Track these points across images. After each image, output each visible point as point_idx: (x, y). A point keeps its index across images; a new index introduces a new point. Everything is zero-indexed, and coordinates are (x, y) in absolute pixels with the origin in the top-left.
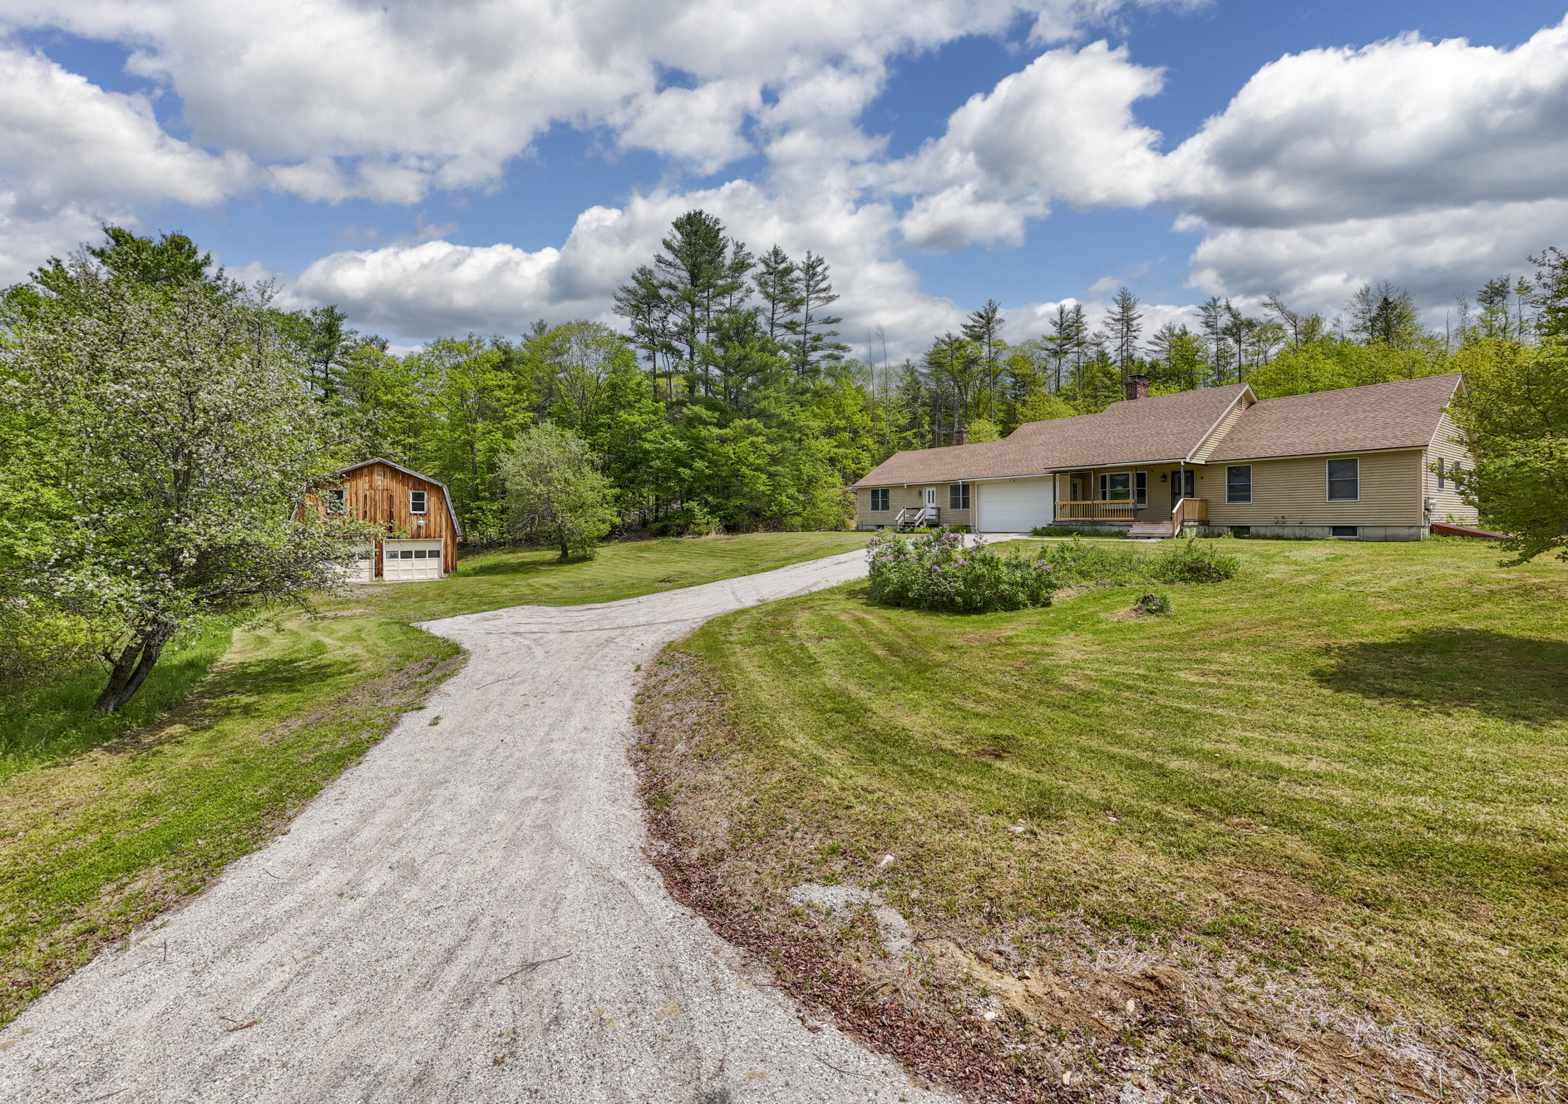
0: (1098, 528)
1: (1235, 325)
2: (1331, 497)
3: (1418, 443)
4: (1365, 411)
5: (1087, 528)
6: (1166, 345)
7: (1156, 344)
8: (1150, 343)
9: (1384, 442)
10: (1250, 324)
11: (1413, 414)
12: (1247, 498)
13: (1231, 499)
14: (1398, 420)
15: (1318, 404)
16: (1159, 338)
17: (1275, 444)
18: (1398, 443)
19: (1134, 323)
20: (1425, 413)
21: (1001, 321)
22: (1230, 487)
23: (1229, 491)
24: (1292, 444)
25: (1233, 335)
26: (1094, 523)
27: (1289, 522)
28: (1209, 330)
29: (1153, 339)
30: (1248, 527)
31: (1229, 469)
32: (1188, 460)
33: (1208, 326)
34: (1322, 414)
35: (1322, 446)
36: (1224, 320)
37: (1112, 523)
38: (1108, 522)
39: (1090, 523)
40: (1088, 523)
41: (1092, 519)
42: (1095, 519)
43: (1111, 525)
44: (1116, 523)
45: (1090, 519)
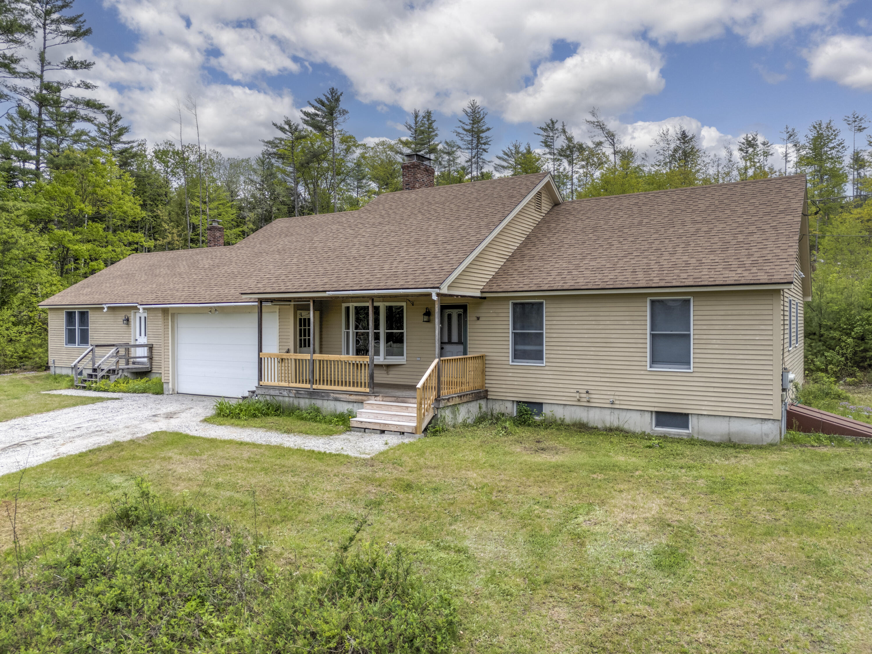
0: (319, 403)
1: (569, 147)
2: (654, 361)
3: (777, 278)
4: (695, 222)
5: (304, 403)
6: (512, 161)
7: (504, 160)
8: (499, 158)
9: (727, 273)
10: (581, 148)
11: (759, 229)
12: (538, 356)
13: (518, 355)
14: (741, 238)
15: (635, 209)
16: (506, 154)
17: (577, 267)
18: (748, 277)
19: (483, 135)
20: (775, 228)
21: (345, 112)
22: (515, 335)
23: (515, 343)
24: (600, 269)
25: (567, 157)
26: (313, 394)
27: (597, 399)
28: (547, 150)
29: (501, 155)
30: (540, 405)
31: (515, 304)
32: (444, 290)
33: (547, 146)
34: (640, 223)
35: (640, 275)
36: (560, 142)
37: (338, 396)
38: (332, 395)
39: (308, 394)
40: (305, 394)
41: (312, 386)
42: (315, 386)
43: (336, 400)
44: (345, 396)
45: (308, 386)
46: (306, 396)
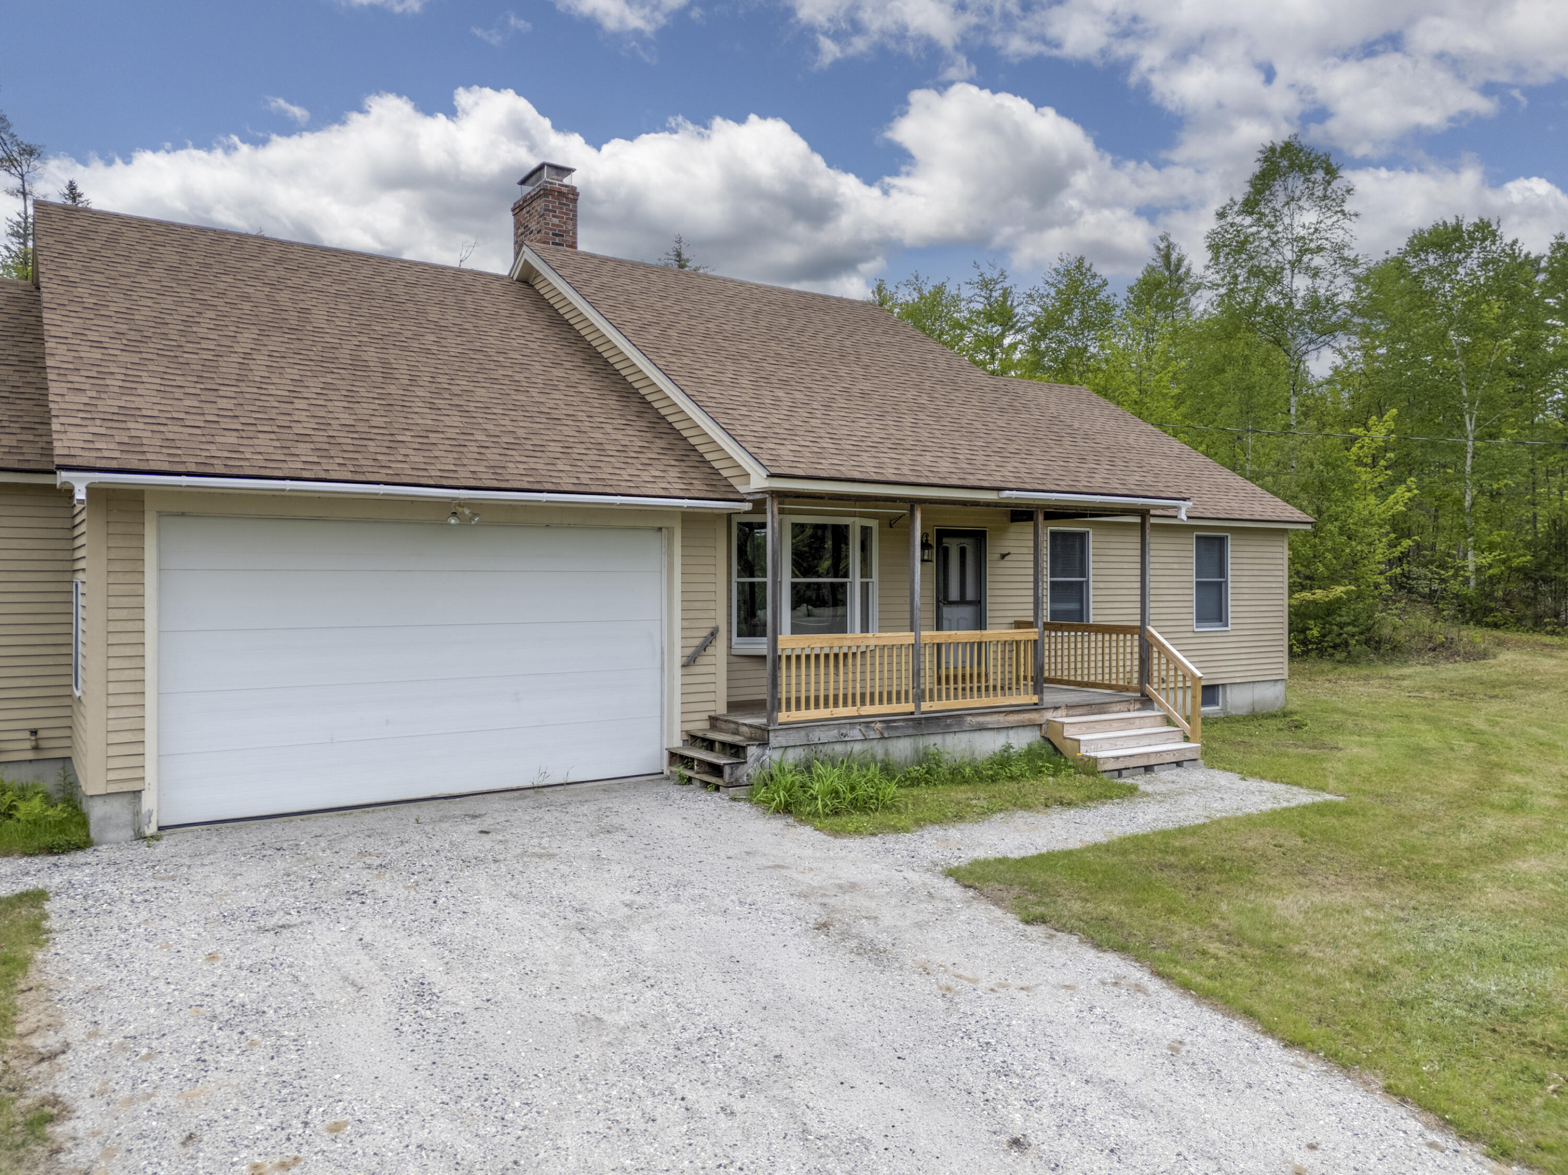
0: (936, 742)
5: (900, 748)
26: (925, 724)
31: (1052, 534)
37: (981, 719)
38: (969, 718)
39: (914, 728)
40: (907, 727)
41: (918, 706)
42: (926, 706)
43: (982, 728)
44: (995, 718)
45: (910, 707)
46: (910, 732)
